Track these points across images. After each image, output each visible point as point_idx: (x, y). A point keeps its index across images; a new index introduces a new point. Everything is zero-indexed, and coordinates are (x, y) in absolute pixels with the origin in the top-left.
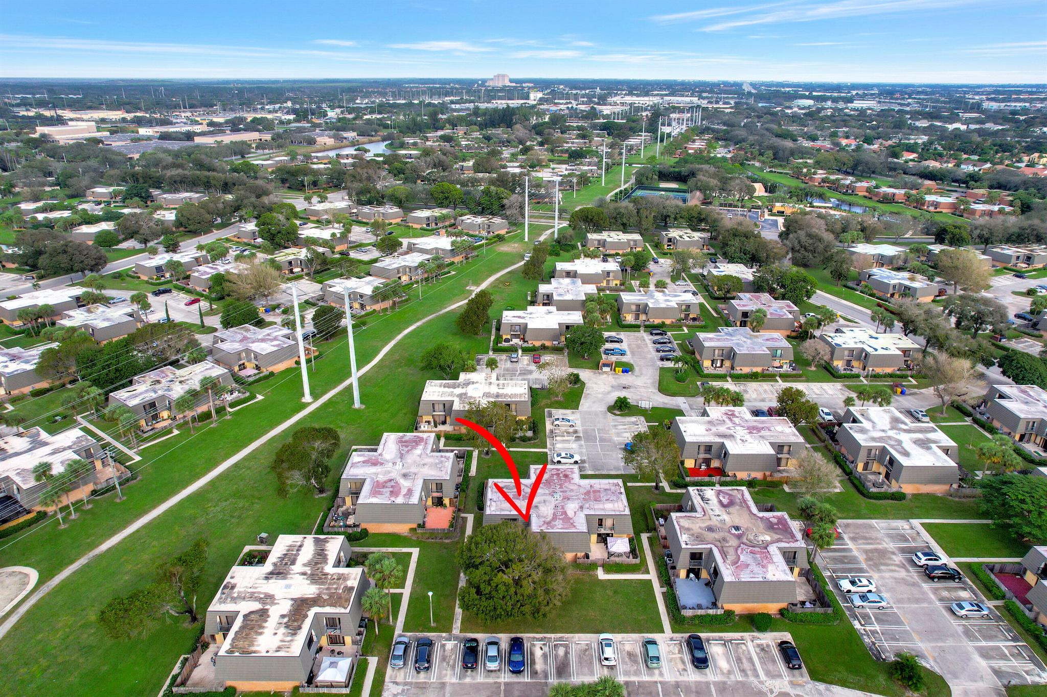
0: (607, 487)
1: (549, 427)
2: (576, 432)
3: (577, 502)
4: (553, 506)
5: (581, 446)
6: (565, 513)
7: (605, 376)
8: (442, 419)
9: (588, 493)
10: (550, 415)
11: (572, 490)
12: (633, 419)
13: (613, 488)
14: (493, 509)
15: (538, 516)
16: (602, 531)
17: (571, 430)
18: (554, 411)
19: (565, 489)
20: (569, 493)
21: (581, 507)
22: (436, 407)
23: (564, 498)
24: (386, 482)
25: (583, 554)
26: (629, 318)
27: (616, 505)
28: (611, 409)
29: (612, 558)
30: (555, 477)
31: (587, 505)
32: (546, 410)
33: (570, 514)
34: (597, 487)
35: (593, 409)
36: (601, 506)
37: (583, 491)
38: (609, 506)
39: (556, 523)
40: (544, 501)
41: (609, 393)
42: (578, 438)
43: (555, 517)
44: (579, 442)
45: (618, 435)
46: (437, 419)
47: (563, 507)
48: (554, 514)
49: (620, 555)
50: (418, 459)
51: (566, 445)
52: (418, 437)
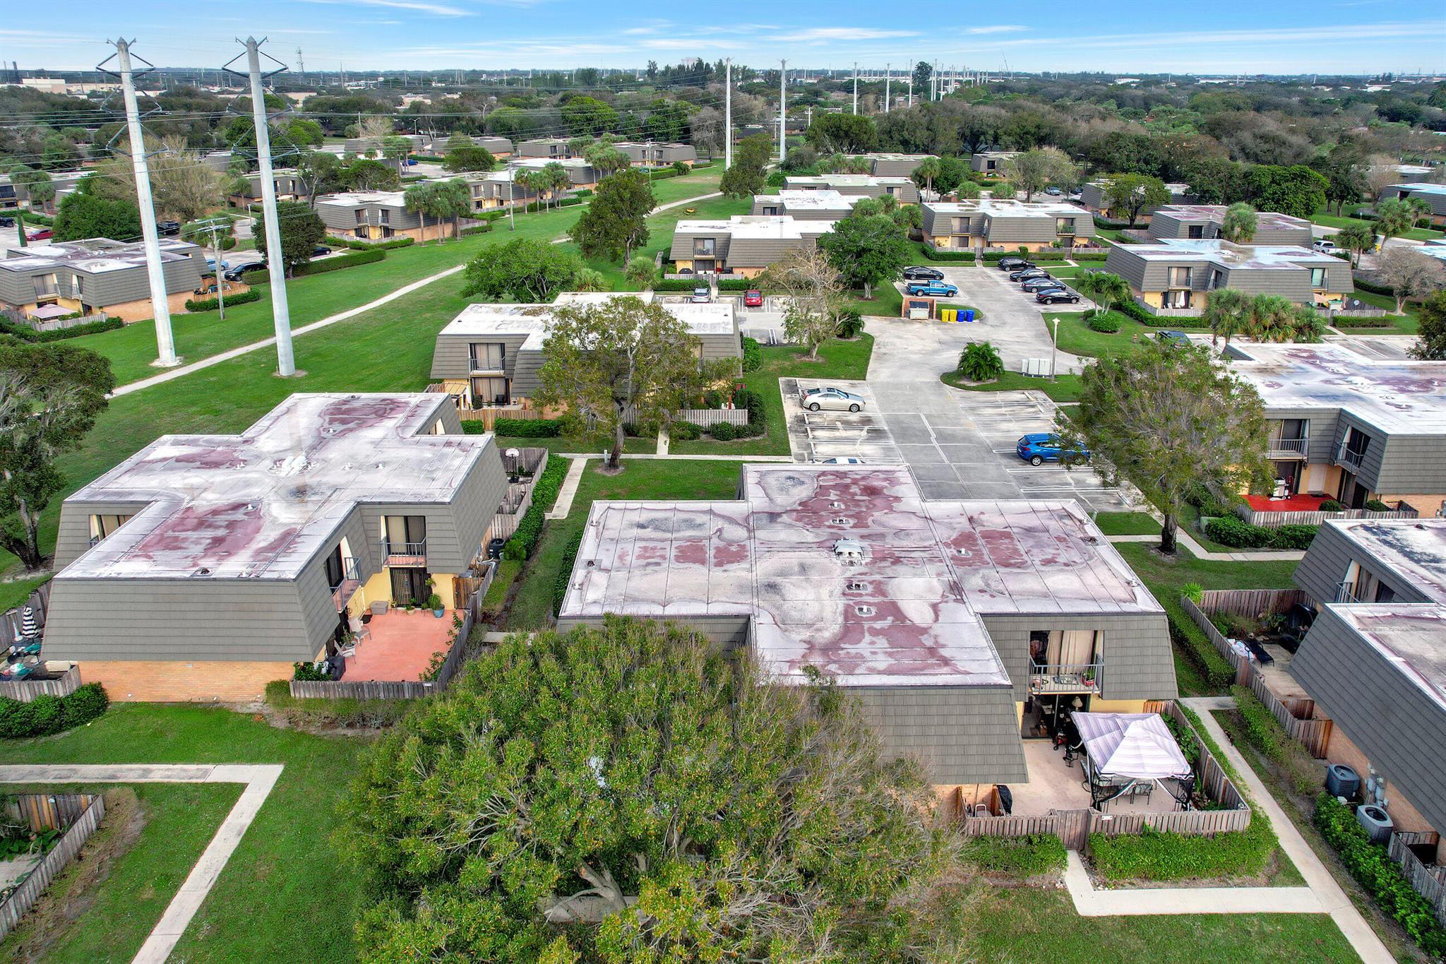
0: (1032, 521)
1: (790, 409)
2: (867, 421)
3: (931, 568)
4: (839, 584)
5: (888, 450)
6: (893, 609)
7: (917, 326)
8: (498, 388)
9: (965, 540)
10: (793, 389)
11: (899, 533)
12: (1016, 396)
13: (1053, 525)
14: (591, 595)
15: (783, 623)
16: (1051, 687)
17: (854, 417)
18: (803, 383)
19: (877, 529)
20: (891, 542)
21: (956, 589)
22: (482, 353)
23: (879, 558)
24: (215, 512)
25: (985, 790)
26: (948, 245)
27: (1089, 577)
28: (949, 378)
29: (1114, 811)
30: (833, 496)
31: (976, 581)
32: (781, 380)
33: (917, 612)
34: (994, 522)
35: (904, 379)
36: (1030, 582)
37: (944, 534)
38: (1060, 581)
39: (864, 647)
40: (803, 569)
41: (935, 352)
42: (876, 434)
43: (852, 626)
44: (882, 443)
45: (987, 426)
46: (483, 387)
47: (879, 589)
48: (848, 613)
49: (1143, 791)
50: (369, 449)
51: (847, 448)
52: (392, 401)
